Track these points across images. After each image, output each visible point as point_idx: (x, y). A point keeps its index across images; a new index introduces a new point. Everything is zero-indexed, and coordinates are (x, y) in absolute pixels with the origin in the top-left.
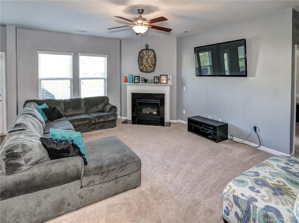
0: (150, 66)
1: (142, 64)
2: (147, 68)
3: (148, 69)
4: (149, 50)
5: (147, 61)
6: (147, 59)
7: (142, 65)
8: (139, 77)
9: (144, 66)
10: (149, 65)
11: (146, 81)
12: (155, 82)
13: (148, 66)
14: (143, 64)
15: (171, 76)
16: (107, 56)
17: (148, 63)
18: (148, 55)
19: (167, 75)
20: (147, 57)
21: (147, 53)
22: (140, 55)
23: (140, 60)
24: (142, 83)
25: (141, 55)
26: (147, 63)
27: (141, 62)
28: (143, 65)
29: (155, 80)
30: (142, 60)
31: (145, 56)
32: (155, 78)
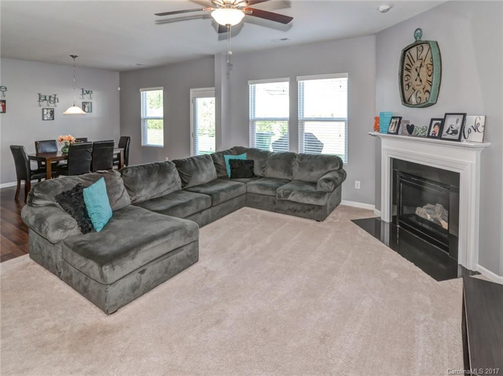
0: (425, 90)
1: (408, 84)
2: (419, 95)
3: (420, 97)
4: (423, 45)
5: (419, 75)
6: (418, 69)
7: (409, 87)
8: (400, 118)
9: (413, 91)
10: (422, 87)
11: (410, 129)
12: (431, 135)
13: (422, 90)
14: (410, 85)
15: (483, 118)
16: (347, 74)
17: (421, 81)
18: (422, 59)
19: (464, 115)
20: (418, 64)
21: (419, 53)
22: (405, 63)
23: (404, 75)
24: (403, 134)
25: (407, 61)
26: (418, 82)
27: (406, 79)
28: (411, 88)
29: (432, 129)
30: (409, 74)
31: (414, 62)
32: (434, 122)
